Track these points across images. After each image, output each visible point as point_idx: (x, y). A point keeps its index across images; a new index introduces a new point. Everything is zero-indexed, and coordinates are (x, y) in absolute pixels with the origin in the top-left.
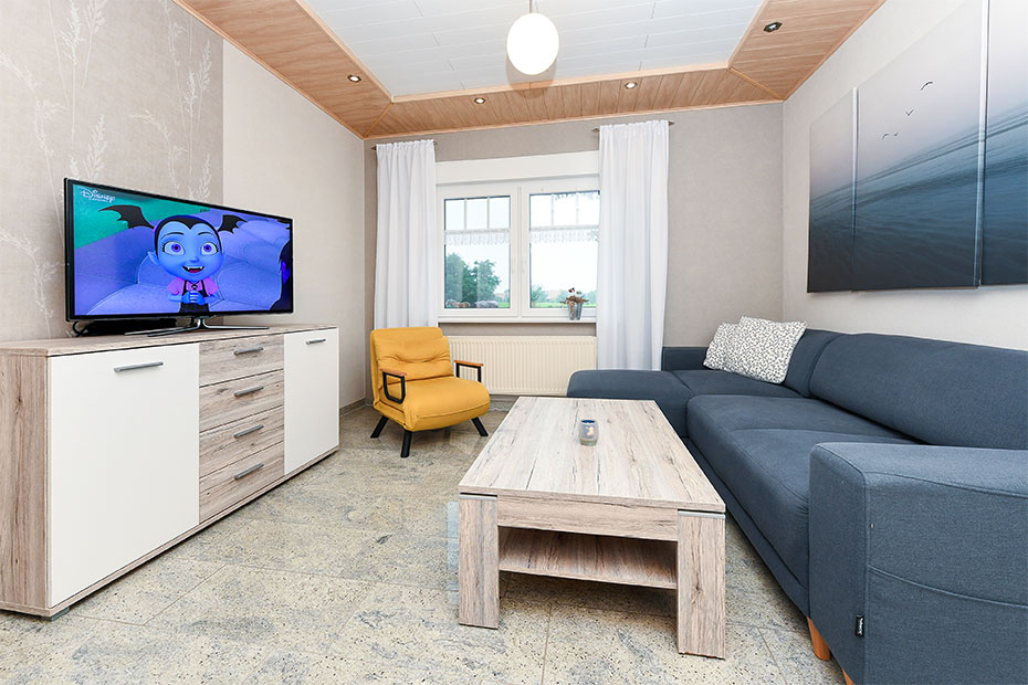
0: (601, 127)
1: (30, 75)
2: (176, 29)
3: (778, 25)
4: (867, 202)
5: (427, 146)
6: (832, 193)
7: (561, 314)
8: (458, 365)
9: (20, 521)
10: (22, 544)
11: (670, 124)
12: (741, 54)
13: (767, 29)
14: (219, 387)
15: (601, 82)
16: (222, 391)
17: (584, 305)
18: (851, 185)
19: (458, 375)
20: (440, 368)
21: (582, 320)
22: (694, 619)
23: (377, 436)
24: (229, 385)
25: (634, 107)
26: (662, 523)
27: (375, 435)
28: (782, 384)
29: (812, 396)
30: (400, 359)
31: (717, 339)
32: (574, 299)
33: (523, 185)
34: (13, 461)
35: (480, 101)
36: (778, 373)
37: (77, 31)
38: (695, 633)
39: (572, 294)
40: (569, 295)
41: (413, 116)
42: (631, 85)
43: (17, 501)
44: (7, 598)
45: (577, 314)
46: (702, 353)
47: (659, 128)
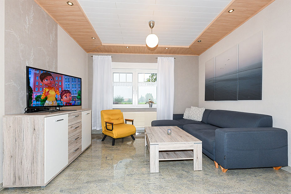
0: (158, 57)
1: (18, 37)
2: (48, 22)
3: (200, 41)
4: (217, 82)
5: (110, 57)
6: (211, 79)
8: (126, 120)
9: (35, 162)
10: (35, 168)
11: (175, 58)
12: (192, 45)
13: (198, 41)
14: (71, 126)
16: (72, 127)
18: (214, 78)
19: (126, 123)
20: (121, 121)
22: (197, 164)
23: (103, 141)
24: (73, 126)
25: (166, 53)
26: (191, 146)
27: (103, 140)
28: (201, 122)
29: (208, 124)
30: (110, 118)
31: (186, 112)
33: (136, 70)
34: (32, 146)
35: (127, 47)
36: (200, 119)
37: (28, 23)
38: (197, 167)
39: (150, 101)
41: (106, 49)
42: (167, 48)
43: (34, 157)
44: (29, 184)
45: (151, 106)
46: (183, 115)
47: (172, 59)
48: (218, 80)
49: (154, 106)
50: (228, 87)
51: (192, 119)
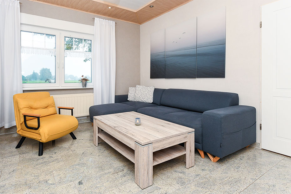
0: (95, 18)
3: (153, 6)
7: (80, 86)
8: (59, 109)
11: (116, 23)
12: (141, 10)
13: (150, 6)
15: (101, 3)
17: (88, 81)
19: (60, 113)
20: (51, 110)
21: (87, 87)
27: (18, 147)
28: (153, 103)
29: (161, 105)
30: (31, 108)
31: (130, 92)
32: (84, 79)
33: (62, 32)
40: (82, 78)
42: (110, 8)
45: (86, 85)
46: (126, 96)
47: (112, 23)
48: (169, 55)
49: (89, 86)
50: (183, 63)
51: (140, 101)
